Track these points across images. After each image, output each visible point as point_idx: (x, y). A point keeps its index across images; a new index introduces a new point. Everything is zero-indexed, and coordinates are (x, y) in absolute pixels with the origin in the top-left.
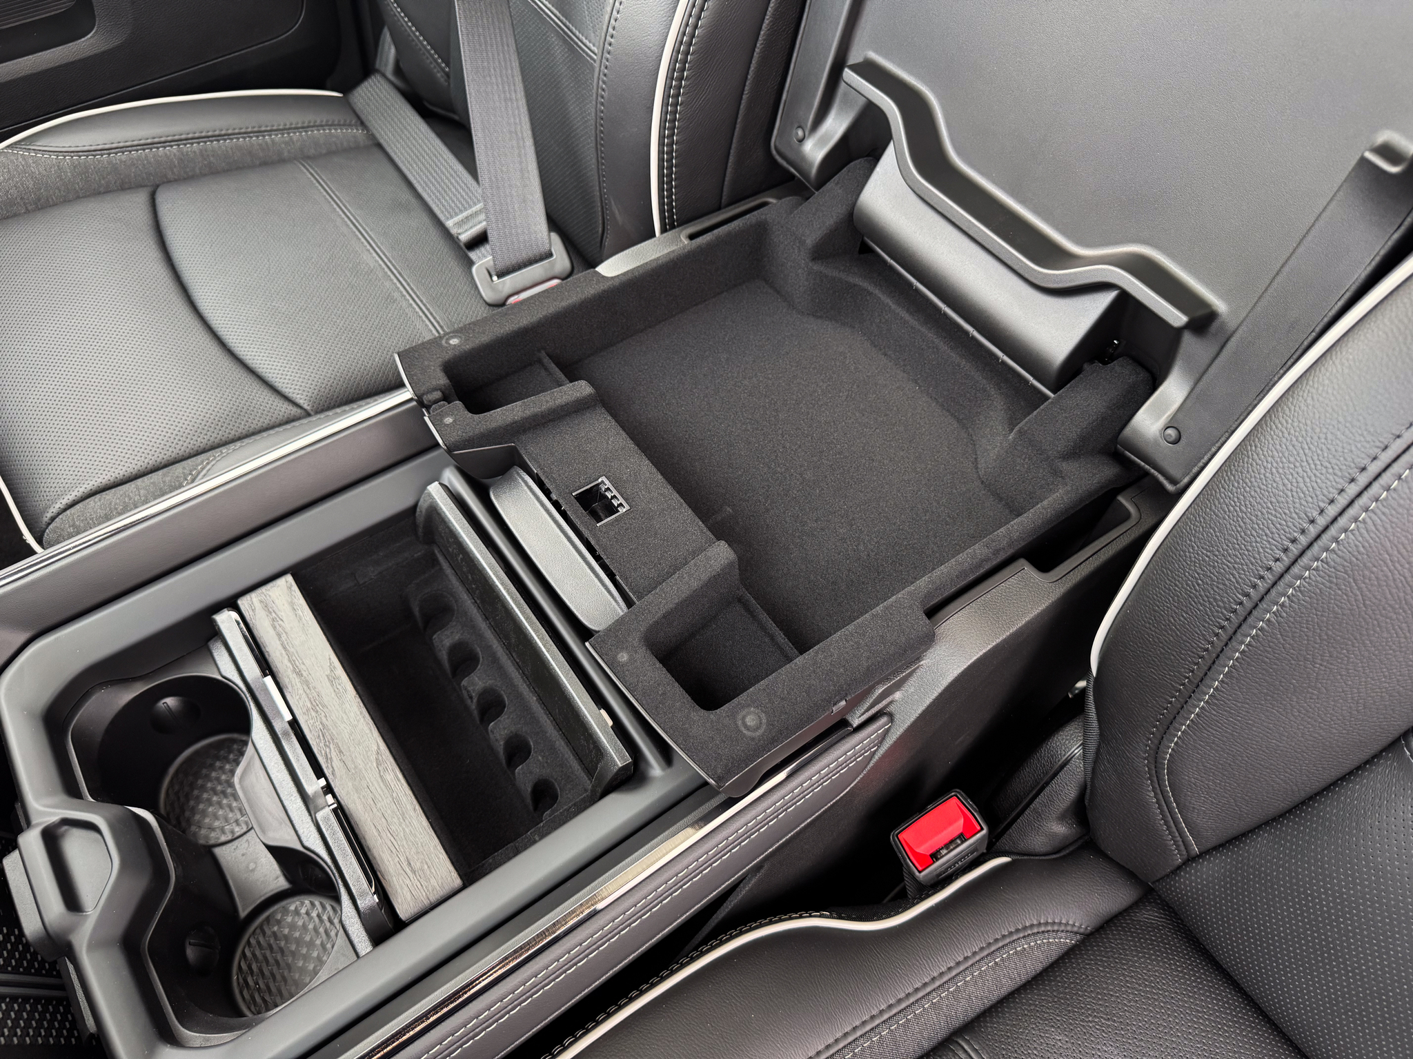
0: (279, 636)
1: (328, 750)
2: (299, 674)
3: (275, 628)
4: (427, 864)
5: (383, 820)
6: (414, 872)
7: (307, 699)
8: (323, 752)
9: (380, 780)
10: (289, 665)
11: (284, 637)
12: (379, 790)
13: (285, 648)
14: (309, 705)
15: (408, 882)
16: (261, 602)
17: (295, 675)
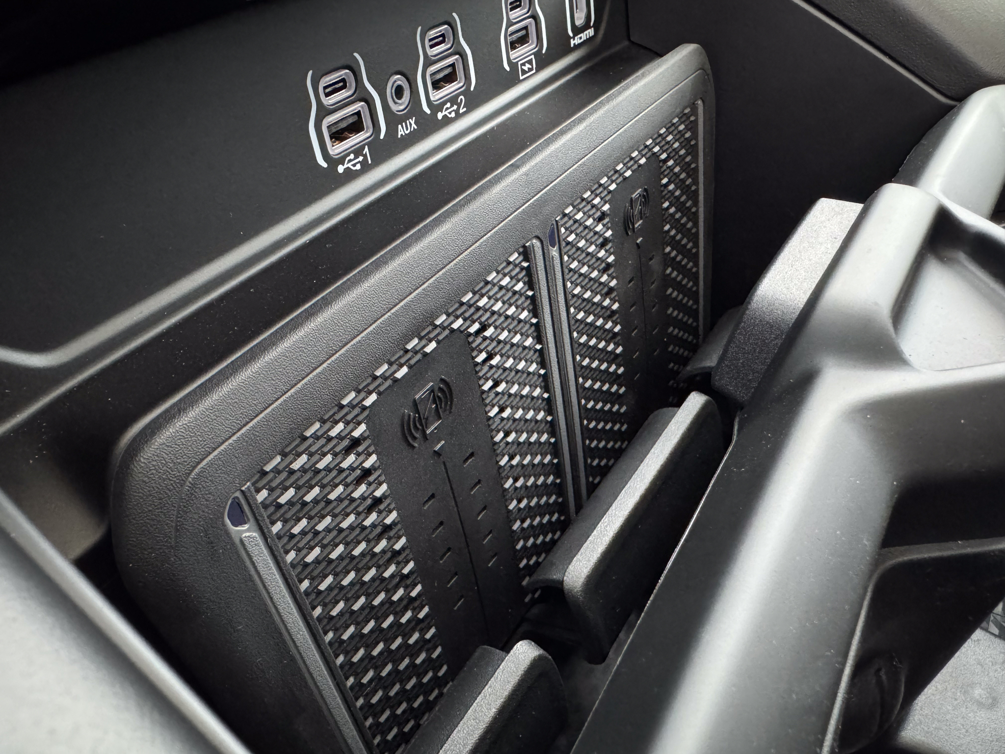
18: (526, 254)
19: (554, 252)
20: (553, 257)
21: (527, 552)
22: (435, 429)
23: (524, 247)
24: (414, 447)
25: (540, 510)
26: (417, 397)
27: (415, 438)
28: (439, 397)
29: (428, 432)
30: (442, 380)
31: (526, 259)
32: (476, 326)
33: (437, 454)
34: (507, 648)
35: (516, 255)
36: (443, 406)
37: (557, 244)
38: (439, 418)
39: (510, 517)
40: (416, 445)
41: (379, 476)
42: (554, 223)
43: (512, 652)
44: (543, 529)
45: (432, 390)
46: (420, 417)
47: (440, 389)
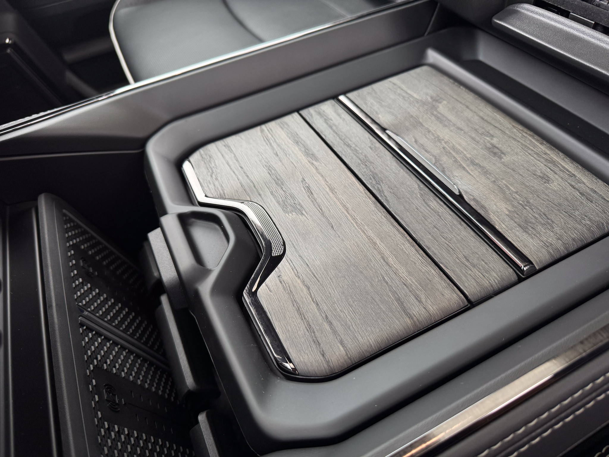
0: (331, 127)
1: (379, 186)
2: (349, 146)
3: (327, 124)
4: (483, 261)
5: (435, 229)
6: (474, 266)
7: (357, 159)
8: (376, 187)
9: (425, 205)
10: (340, 141)
11: (334, 128)
12: (427, 211)
13: (336, 133)
14: (360, 162)
15: (470, 272)
16: (315, 111)
17: (346, 147)
18: (82, 325)
19: (86, 313)
20: (87, 315)
21: (170, 395)
22: (118, 399)
23: (80, 324)
24: (119, 411)
25: (160, 380)
26: (106, 398)
27: (117, 408)
28: (109, 391)
29: (117, 402)
30: (105, 386)
31: (83, 326)
32: (95, 361)
33: (125, 404)
34: (197, 422)
35: (81, 329)
36: (112, 391)
37: (84, 310)
38: (115, 395)
39: (156, 393)
40: (119, 409)
41: (122, 428)
42: (77, 306)
43: (200, 421)
44: (166, 384)
45: (106, 391)
46: (112, 402)
47: (107, 388)
